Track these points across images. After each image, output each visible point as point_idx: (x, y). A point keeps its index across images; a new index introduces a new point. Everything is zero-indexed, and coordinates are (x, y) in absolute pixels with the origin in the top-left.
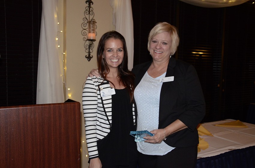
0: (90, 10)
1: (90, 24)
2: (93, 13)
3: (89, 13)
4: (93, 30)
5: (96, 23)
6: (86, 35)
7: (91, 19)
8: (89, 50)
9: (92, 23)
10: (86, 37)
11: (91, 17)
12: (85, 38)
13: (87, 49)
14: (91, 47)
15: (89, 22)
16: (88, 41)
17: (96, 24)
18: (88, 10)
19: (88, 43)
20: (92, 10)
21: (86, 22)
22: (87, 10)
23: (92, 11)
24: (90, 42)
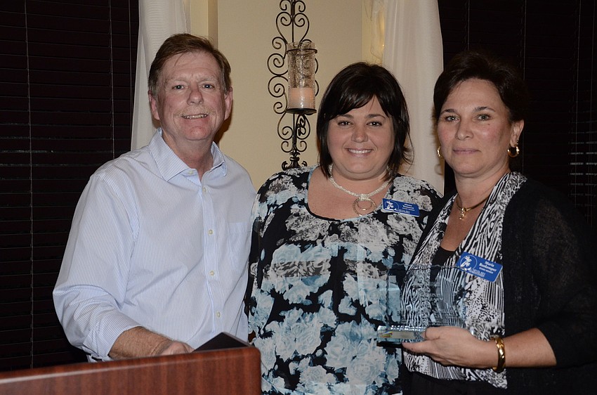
0: (297, 11)
1: (294, 59)
2: (306, 21)
3: (293, 20)
4: (308, 77)
5: (316, 52)
6: (284, 93)
7: (297, 40)
8: (295, 143)
9: (302, 52)
10: (282, 100)
11: (299, 33)
12: (279, 105)
13: (286, 141)
14: (300, 133)
15: (294, 52)
16: (289, 116)
17: (316, 56)
18: (289, 10)
19: (289, 119)
20: (302, 9)
21: (282, 51)
22: (284, 11)
23: (301, 13)
24: (297, 116)
